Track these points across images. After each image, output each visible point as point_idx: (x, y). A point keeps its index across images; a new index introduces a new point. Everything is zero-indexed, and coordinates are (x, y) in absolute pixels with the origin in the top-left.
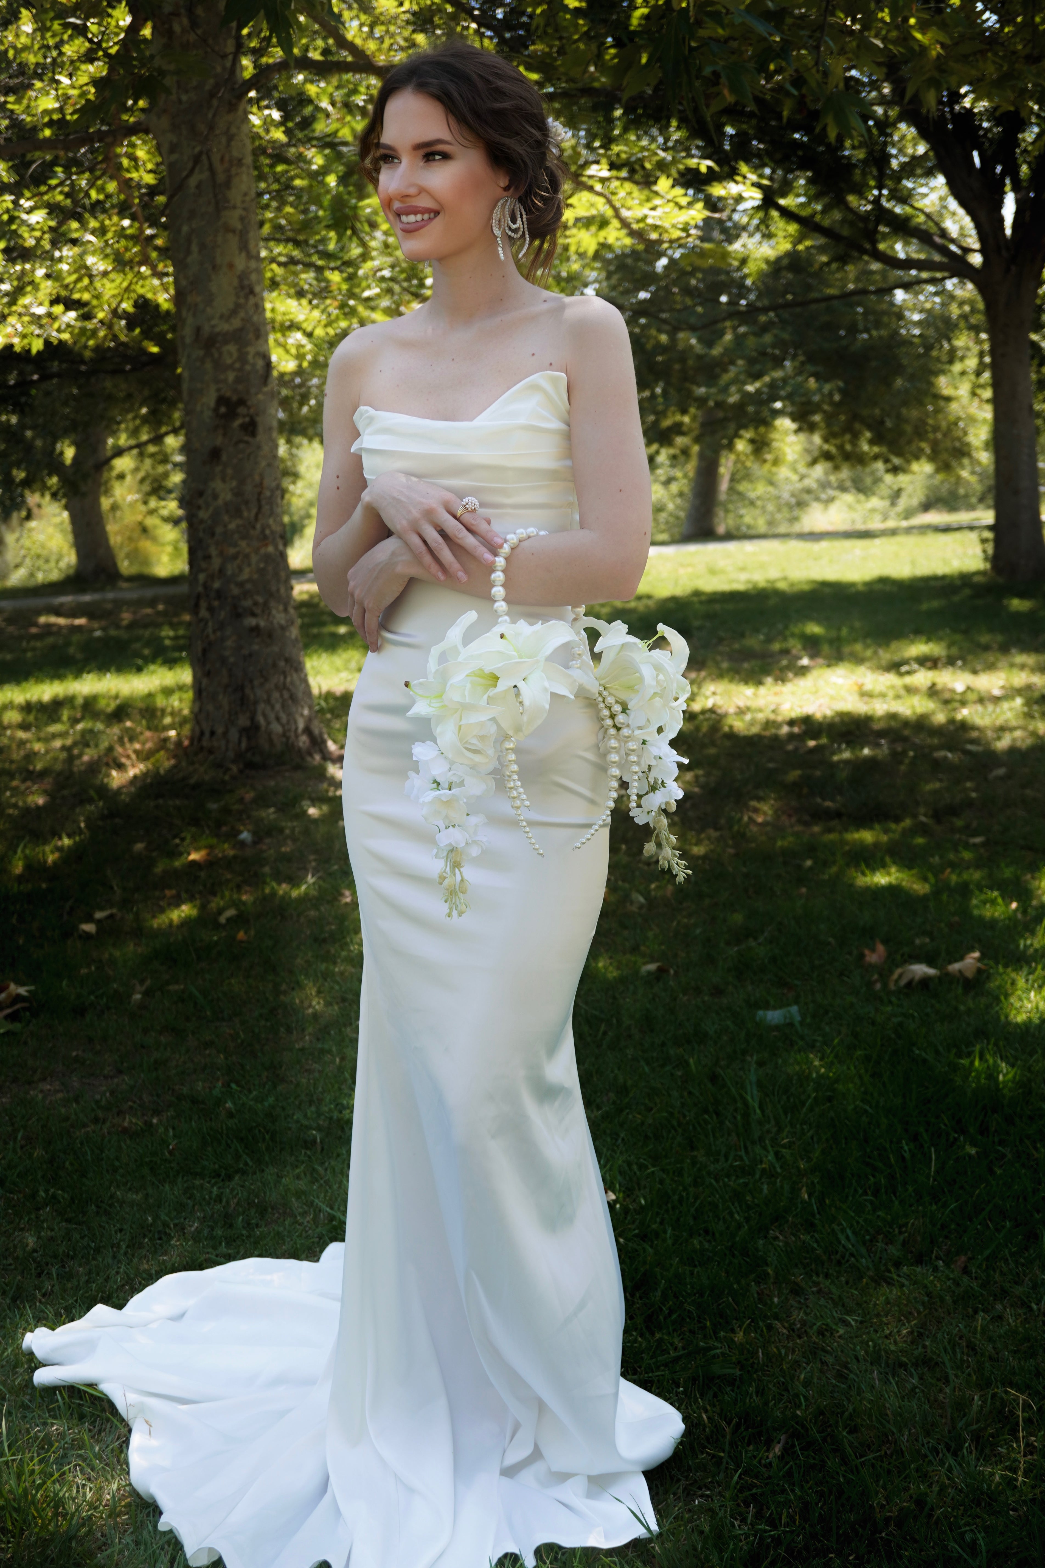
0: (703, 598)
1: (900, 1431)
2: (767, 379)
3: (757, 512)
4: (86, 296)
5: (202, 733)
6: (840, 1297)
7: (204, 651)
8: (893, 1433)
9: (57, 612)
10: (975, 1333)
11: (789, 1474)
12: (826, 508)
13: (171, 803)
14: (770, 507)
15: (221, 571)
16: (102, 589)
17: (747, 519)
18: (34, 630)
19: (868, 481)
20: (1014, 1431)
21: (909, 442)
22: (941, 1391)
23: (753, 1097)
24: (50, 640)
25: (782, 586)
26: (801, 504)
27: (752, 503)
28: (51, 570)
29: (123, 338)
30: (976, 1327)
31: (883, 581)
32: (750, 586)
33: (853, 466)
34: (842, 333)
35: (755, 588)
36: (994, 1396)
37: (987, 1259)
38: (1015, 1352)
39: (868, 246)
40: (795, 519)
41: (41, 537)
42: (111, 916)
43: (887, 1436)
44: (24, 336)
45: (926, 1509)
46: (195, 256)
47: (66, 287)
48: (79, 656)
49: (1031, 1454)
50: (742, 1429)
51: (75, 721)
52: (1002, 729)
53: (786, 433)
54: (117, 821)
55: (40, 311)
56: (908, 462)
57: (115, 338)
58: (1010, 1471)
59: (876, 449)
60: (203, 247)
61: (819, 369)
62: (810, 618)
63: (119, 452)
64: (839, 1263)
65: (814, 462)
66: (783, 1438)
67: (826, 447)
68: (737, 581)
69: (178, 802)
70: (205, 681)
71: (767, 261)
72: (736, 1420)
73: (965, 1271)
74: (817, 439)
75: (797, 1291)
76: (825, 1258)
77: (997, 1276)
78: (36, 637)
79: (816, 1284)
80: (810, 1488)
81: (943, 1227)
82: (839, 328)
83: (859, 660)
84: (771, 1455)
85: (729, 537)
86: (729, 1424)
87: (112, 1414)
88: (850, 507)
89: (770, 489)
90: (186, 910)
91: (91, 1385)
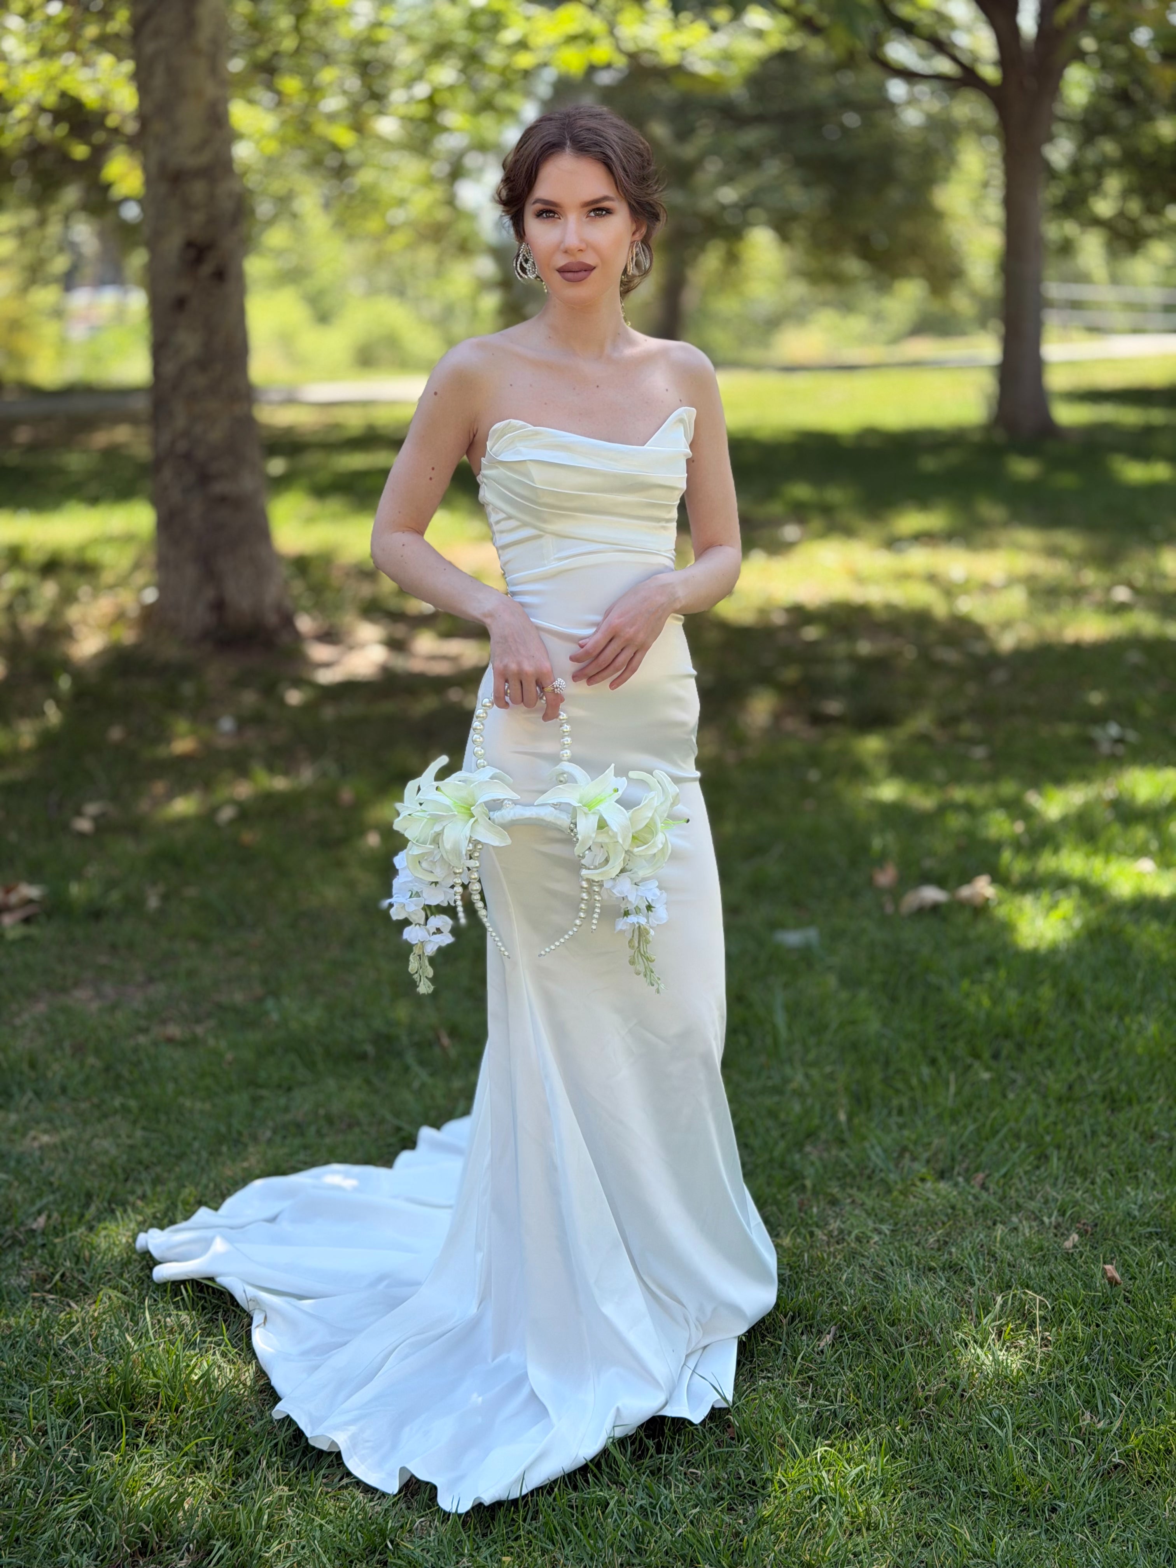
1: (935, 1325)
6: (873, 1209)
8: (928, 1326)
10: (995, 1242)
11: (839, 1360)
12: (801, 331)
20: (1032, 1326)
22: (966, 1291)
23: (780, 1019)
26: (774, 324)
30: (996, 1237)
36: (1014, 1296)
37: (1004, 1176)
38: (1030, 1259)
42: (104, 812)
43: (923, 1329)
45: (959, 1391)
49: (1046, 1346)
50: (797, 1321)
52: (1006, 625)
53: (762, 246)
56: (894, 280)
58: (1029, 1359)
64: (869, 1178)
66: (833, 1329)
72: (791, 1313)
73: (984, 1187)
75: (834, 1202)
76: (857, 1172)
77: (1013, 1193)
79: (850, 1196)
80: (860, 1371)
81: (962, 1147)
84: (822, 1344)
86: (785, 1317)
87: (233, 1305)
91: (212, 1279)
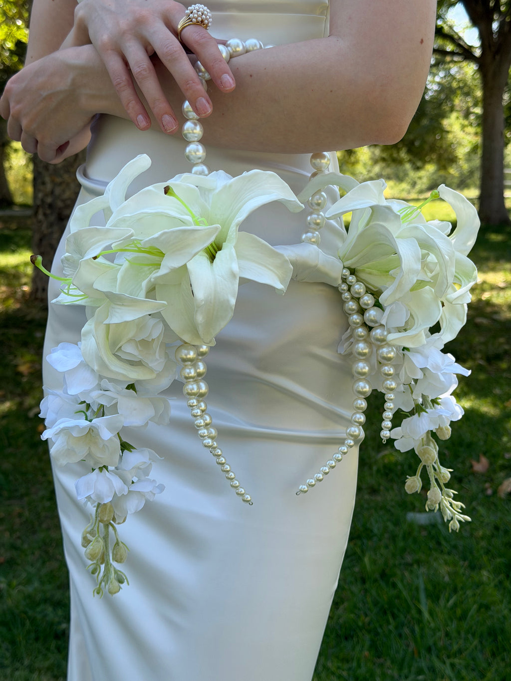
15: (52, 192)
16: (4, 210)
21: (426, 154)
33: (395, 166)
56: (424, 164)
59: (408, 157)
65: (375, 163)
67: (382, 155)
74: (377, 152)
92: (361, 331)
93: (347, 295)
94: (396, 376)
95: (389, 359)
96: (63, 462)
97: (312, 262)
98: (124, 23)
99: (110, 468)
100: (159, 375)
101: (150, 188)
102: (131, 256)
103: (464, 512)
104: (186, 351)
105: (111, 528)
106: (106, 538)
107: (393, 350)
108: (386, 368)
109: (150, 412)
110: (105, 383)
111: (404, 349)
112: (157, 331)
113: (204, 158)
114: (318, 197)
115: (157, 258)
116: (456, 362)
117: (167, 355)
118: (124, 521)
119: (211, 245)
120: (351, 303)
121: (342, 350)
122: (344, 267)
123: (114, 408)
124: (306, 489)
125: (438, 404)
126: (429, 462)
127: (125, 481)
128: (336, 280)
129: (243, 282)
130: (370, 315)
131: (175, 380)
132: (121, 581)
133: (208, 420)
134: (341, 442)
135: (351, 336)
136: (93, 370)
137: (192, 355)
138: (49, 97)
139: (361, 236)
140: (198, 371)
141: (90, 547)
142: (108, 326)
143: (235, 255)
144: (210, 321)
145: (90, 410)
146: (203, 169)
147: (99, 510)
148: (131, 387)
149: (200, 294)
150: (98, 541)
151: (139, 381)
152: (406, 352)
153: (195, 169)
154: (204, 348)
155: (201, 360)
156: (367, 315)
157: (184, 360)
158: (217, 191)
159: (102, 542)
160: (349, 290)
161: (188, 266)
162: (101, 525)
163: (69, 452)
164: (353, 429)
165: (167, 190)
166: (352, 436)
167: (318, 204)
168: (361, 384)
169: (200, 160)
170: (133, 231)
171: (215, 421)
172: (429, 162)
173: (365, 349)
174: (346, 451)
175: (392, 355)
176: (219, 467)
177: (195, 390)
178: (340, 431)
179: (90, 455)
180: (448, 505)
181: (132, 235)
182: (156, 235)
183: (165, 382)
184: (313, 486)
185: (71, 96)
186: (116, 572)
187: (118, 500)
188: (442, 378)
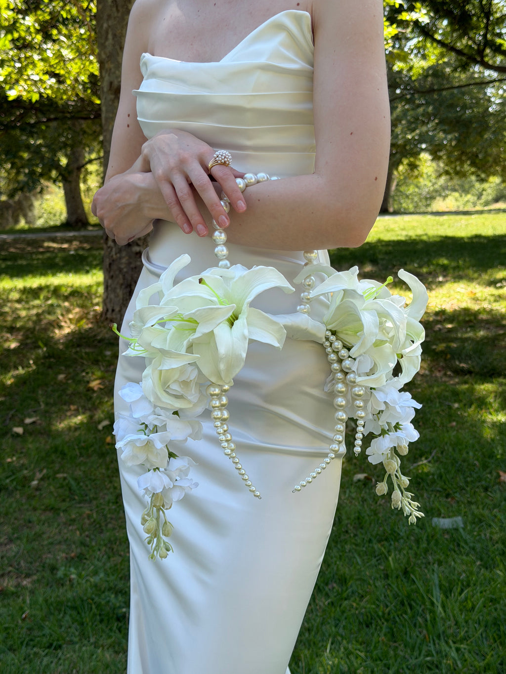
0: (383, 243)
2: (418, 131)
3: (409, 201)
4: (62, 72)
5: (107, 310)
7: (110, 264)
9: (54, 240)
12: (444, 199)
13: (83, 351)
14: (416, 199)
16: (79, 230)
17: (404, 205)
18: (41, 250)
19: (467, 186)
21: (491, 166)
24: (48, 255)
25: (425, 238)
26: (432, 198)
27: (407, 197)
28: (57, 220)
29: (81, 95)
31: (478, 236)
32: (407, 238)
33: (460, 178)
34: (458, 109)
35: (410, 239)
39: (479, 59)
40: (428, 205)
41: (52, 204)
42: (34, 423)
44: (29, 92)
46: (110, 41)
47: (51, 66)
48: (61, 264)
51: (47, 299)
53: (426, 161)
54: (52, 360)
55: (36, 78)
56: (488, 176)
57: (77, 95)
59: (473, 169)
60: (115, 36)
61: (446, 128)
62: (442, 256)
63: (90, 161)
65: (440, 176)
67: (447, 168)
68: (401, 235)
69: (87, 350)
70: (110, 282)
71: (423, 68)
74: (442, 165)
78: (42, 253)
82: (457, 106)
83: (471, 280)
85: (396, 213)
88: (457, 200)
89: (417, 190)
90: (79, 419)
92: (340, 375)
93: (329, 349)
94: (364, 408)
95: (360, 396)
96: (130, 464)
97: (303, 326)
98: (173, 162)
99: (161, 469)
100: (195, 405)
101: (189, 279)
102: (176, 323)
103: (419, 509)
104: (213, 389)
105: (161, 512)
106: (158, 519)
107: (362, 389)
108: (358, 402)
109: (189, 431)
110: (158, 410)
111: (371, 388)
112: (193, 375)
113: (227, 256)
114: (308, 280)
115: (194, 325)
116: (412, 398)
117: (200, 391)
118: (170, 507)
119: (231, 316)
120: (332, 355)
121: (327, 388)
122: (327, 330)
123: (164, 428)
124: (300, 488)
125: (400, 429)
126: (391, 471)
127: (171, 479)
128: (321, 338)
129: (251, 341)
130: (345, 364)
131: (206, 409)
132: (168, 550)
133: (229, 438)
134: (325, 455)
135: (333, 379)
136: (150, 401)
137: (217, 391)
138: (123, 207)
139: (338, 308)
140: (222, 403)
141: (147, 524)
142: (161, 371)
143: (246, 323)
144: (230, 368)
145: (148, 429)
146: (227, 263)
147: (153, 498)
148: (176, 413)
149: (222, 350)
150: (152, 520)
151: (181, 409)
152: (373, 391)
153: (221, 263)
154: (226, 387)
155: (224, 395)
156: (344, 364)
157: (212, 395)
158: (235, 280)
159: (155, 521)
160: (331, 346)
161: (215, 331)
162: (155, 509)
163: (134, 457)
164: (334, 446)
165: (201, 281)
166: (333, 451)
167: (309, 285)
168: (340, 413)
169: (225, 257)
170: (177, 308)
171: (234, 438)
172: (494, 174)
173: (343, 388)
174: (329, 461)
175: (361, 392)
176: (237, 471)
177: (219, 416)
178: (324, 447)
179: (147, 460)
180: (408, 504)
181: (177, 311)
182: (193, 311)
183: (200, 410)
184: (304, 486)
185: (138, 207)
186: (164, 543)
187: (166, 491)
188: (399, 410)
